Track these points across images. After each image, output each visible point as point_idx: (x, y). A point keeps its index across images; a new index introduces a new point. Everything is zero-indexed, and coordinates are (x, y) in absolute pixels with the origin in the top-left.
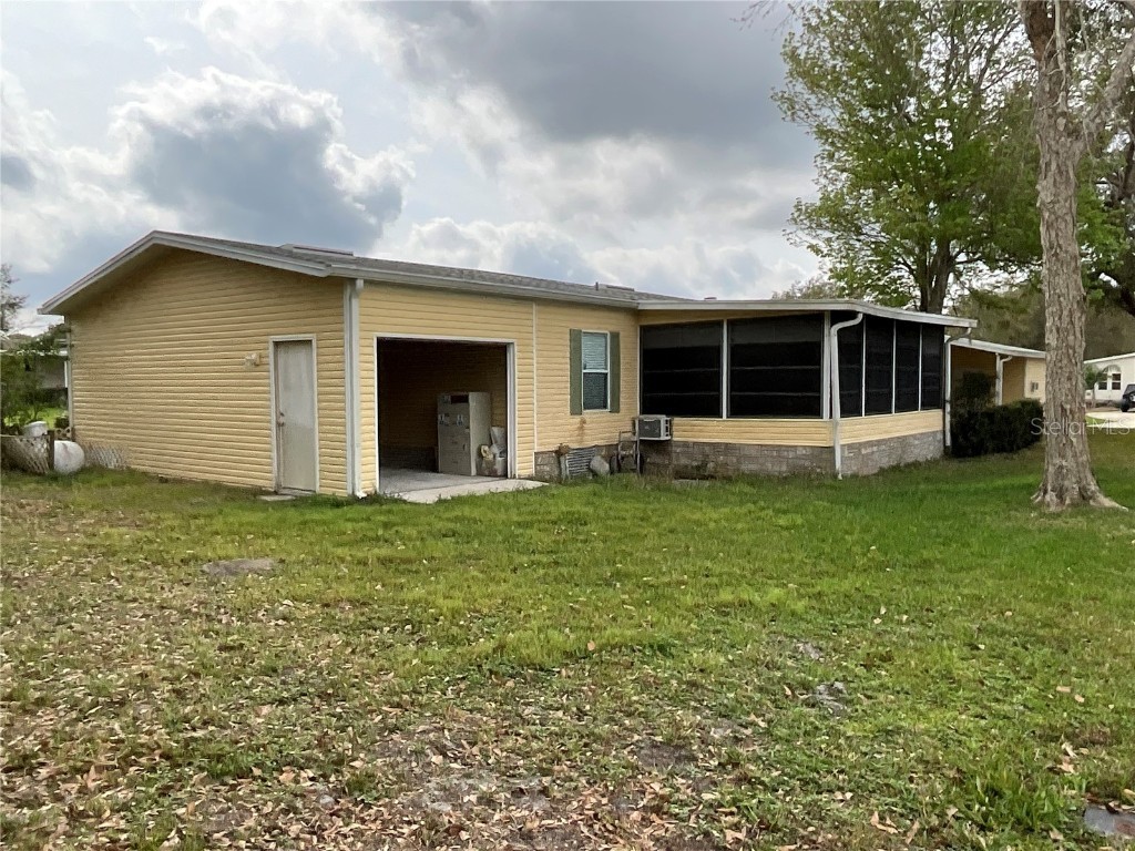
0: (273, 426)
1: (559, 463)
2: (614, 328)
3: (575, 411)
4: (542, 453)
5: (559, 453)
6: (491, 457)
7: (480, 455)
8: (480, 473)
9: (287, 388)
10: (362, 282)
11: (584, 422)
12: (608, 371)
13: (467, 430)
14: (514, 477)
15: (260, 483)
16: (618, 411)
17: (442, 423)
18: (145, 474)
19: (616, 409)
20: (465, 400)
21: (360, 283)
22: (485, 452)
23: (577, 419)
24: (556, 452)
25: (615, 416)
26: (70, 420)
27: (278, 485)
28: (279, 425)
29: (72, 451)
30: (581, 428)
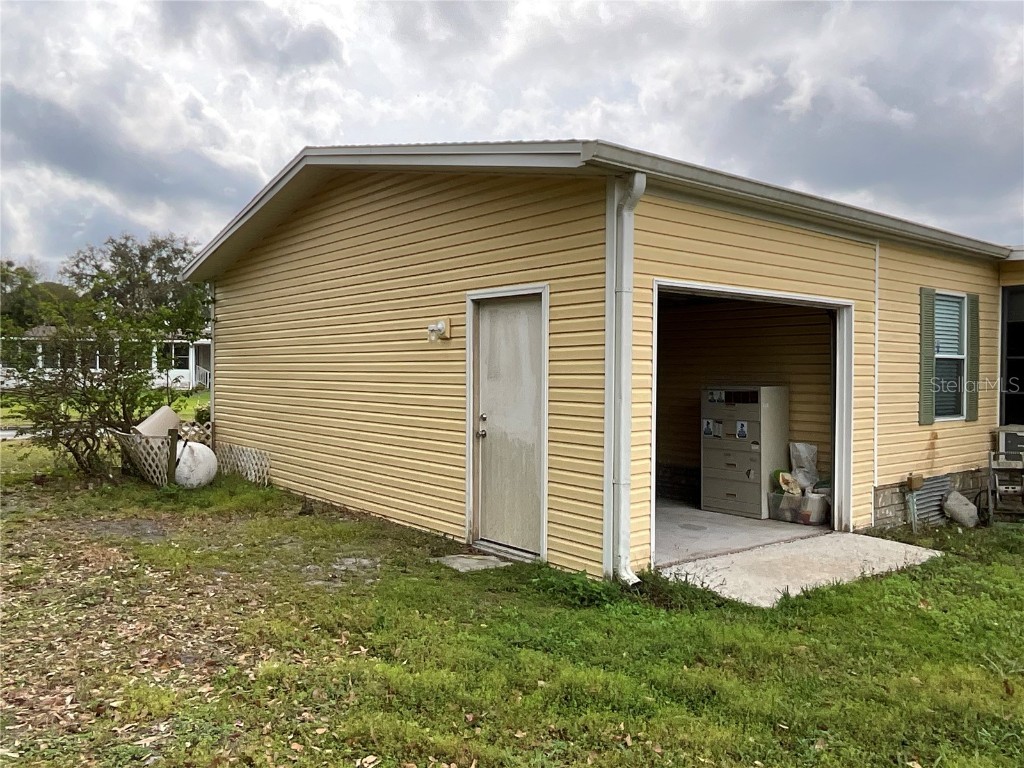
0: (470, 435)
1: (905, 503)
2: (974, 290)
3: (924, 421)
4: (884, 487)
5: (907, 487)
6: (797, 492)
7: (775, 486)
8: (776, 516)
9: (493, 375)
10: (644, 177)
11: (935, 437)
12: (964, 356)
13: (755, 447)
14: (847, 530)
15: (442, 527)
16: (975, 419)
17: (708, 432)
18: (288, 492)
19: (973, 417)
20: (754, 398)
21: (640, 181)
22: (787, 483)
23: (925, 433)
24: (901, 485)
25: (972, 428)
26: (212, 412)
27: (474, 535)
28: (479, 436)
29: (201, 457)
30: (932, 447)
